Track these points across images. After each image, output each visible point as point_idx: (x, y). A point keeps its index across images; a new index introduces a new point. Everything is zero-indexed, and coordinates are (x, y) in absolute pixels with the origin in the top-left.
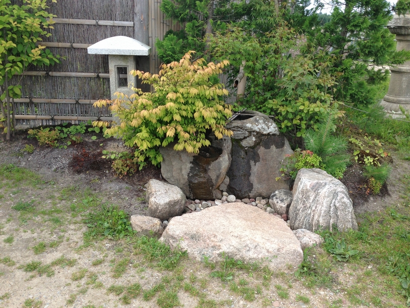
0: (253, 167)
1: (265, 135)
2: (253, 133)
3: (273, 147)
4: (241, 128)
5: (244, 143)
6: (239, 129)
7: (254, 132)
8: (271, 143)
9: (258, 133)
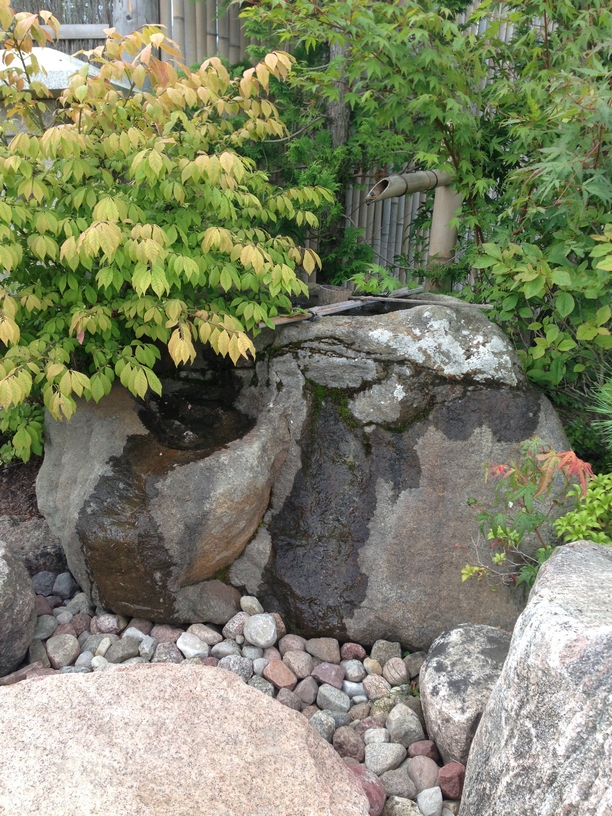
0: (382, 507)
1: (452, 381)
2: (397, 368)
3: (483, 436)
4: (349, 346)
5: (360, 407)
6: (340, 348)
7: (402, 362)
8: (474, 417)
9: (418, 369)
